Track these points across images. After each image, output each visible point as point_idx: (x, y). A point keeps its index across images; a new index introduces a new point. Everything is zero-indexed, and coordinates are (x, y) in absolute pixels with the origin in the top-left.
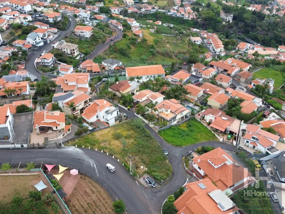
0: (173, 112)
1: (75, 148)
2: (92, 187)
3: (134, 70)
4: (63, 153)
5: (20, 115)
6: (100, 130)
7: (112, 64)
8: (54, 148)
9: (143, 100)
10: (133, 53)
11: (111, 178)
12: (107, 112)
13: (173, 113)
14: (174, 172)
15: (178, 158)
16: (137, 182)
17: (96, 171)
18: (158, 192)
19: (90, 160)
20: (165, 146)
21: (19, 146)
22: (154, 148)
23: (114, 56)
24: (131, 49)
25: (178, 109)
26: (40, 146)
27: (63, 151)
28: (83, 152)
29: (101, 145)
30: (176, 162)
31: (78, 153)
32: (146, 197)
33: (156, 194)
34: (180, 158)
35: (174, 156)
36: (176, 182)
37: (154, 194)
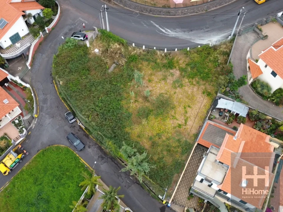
11: (133, 23)
14: (51, 79)
15: (47, 114)
17: (157, 26)
18: (68, 31)
30: (49, 104)
31: (200, 37)
32: (81, 18)
33: (71, 28)
34: (44, 114)
35: (53, 117)
36: (46, 59)
37: (73, 27)
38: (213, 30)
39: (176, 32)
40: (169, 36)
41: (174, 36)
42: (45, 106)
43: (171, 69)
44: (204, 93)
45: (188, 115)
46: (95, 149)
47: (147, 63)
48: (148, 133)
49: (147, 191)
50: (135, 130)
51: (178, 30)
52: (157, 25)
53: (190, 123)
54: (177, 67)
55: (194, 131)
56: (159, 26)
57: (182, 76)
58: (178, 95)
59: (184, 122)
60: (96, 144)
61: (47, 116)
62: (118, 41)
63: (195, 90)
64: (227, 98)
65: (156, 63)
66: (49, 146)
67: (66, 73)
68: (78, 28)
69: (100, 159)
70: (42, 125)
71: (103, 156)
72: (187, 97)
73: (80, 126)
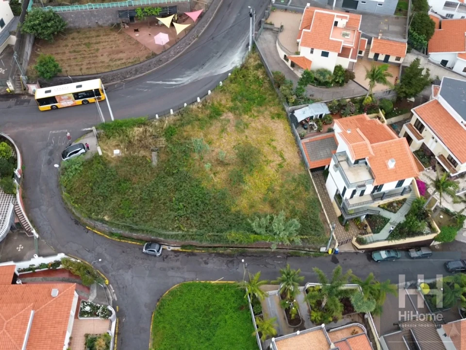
1: (234, 65)
4: (232, 47)
6: (296, 140)
11: (129, 96)
14: (82, 228)
16: (90, 129)
17: (161, 82)
27: (239, 48)
28: (216, 74)
29: (230, 114)
32: (53, 130)
33: (48, 151)
34: (114, 273)
35: (130, 267)
36: (50, 210)
37: (50, 148)
38: (225, 52)
39: (188, 76)
40: (185, 84)
41: (190, 81)
42: (105, 263)
43: (220, 115)
44: (273, 118)
45: (278, 149)
46: (215, 260)
47: (189, 126)
48: (257, 196)
49: (305, 256)
50: (242, 204)
51: (188, 73)
52: (159, 81)
53: (286, 156)
54: (225, 110)
55: (297, 161)
56: (163, 81)
57: (238, 116)
58: (252, 136)
59: (280, 159)
60: (210, 254)
61: (121, 271)
62: (134, 125)
63: (262, 120)
64: (299, 106)
65: (199, 120)
66: (158, 300)
67: (102, 204)
68: (59, 144)
69: (230, 265)
70: (125, 287)
71: (230, 259)
72: (262, 133)
73: (172, 251)
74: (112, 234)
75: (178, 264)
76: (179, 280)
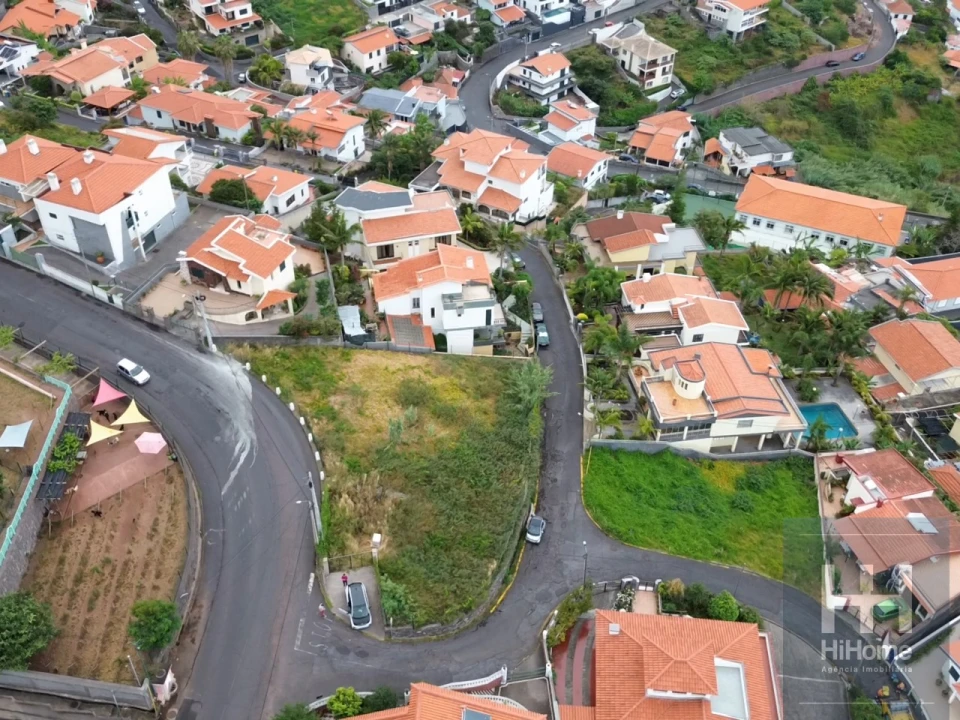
0: (709, 398)
1: (240, 373)
2: (164, 517)
3: (775, 192)
4: (195, 371)
5: (215, 209)
6: (388, 348)
7: (751, 149)
8: (188, 342)
9: (645, 310)
10: (893, 136)
11: (250, 521)
12: (450, 300)
13: (708, 403)
14: (492, 617)
15: (563, 576)
16: (312, 580)
17: (233, 474)
18: (352, 654)
19: (246, 430)
20: (562, 508)
21: (102, 294)
22: (496, 496)
23: (801, 125)
24: (894, 115)
25: (738, 398)
26: (155, 322)
27: (202, 362)
28: (251, 397)
29: (332, 399)
30: (543, 587)
31: (231, 391)
32: (294, 644)
33: (338, 655)
34: (568, 582)
35: (559, 562)
36: (457, 658)
37: (332, 651)
38: (202, 381)
39: (237, 433)
40: (255, 438)
41: (250, 432)
42: (552, 591)
43: (331, 409)
44: (348, 360)
45: (401, 367)
46: (550, 472)
51: (228, 433)
52: (229, 476)
53: (412, 363)
54: (323, 402)
55: (421, 358)
56: (233, 469)
57: (338, 391)
58: (376, 386)
59: (416, 370)
61: (566, 573)
63: (350, 370)
64: (339, 328)
66: (607, 535)
68: (328, 635)
69: (558, 458)
71: (549, 457)
72: (371, 376)
73: (536, 513)
74: (505, 582)
75: (556, 509)
76: (579, 509)
